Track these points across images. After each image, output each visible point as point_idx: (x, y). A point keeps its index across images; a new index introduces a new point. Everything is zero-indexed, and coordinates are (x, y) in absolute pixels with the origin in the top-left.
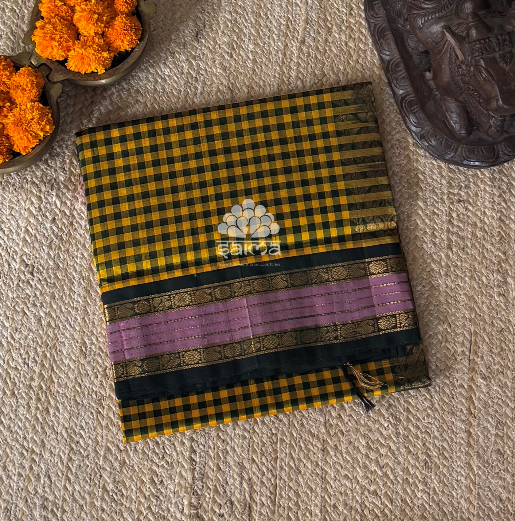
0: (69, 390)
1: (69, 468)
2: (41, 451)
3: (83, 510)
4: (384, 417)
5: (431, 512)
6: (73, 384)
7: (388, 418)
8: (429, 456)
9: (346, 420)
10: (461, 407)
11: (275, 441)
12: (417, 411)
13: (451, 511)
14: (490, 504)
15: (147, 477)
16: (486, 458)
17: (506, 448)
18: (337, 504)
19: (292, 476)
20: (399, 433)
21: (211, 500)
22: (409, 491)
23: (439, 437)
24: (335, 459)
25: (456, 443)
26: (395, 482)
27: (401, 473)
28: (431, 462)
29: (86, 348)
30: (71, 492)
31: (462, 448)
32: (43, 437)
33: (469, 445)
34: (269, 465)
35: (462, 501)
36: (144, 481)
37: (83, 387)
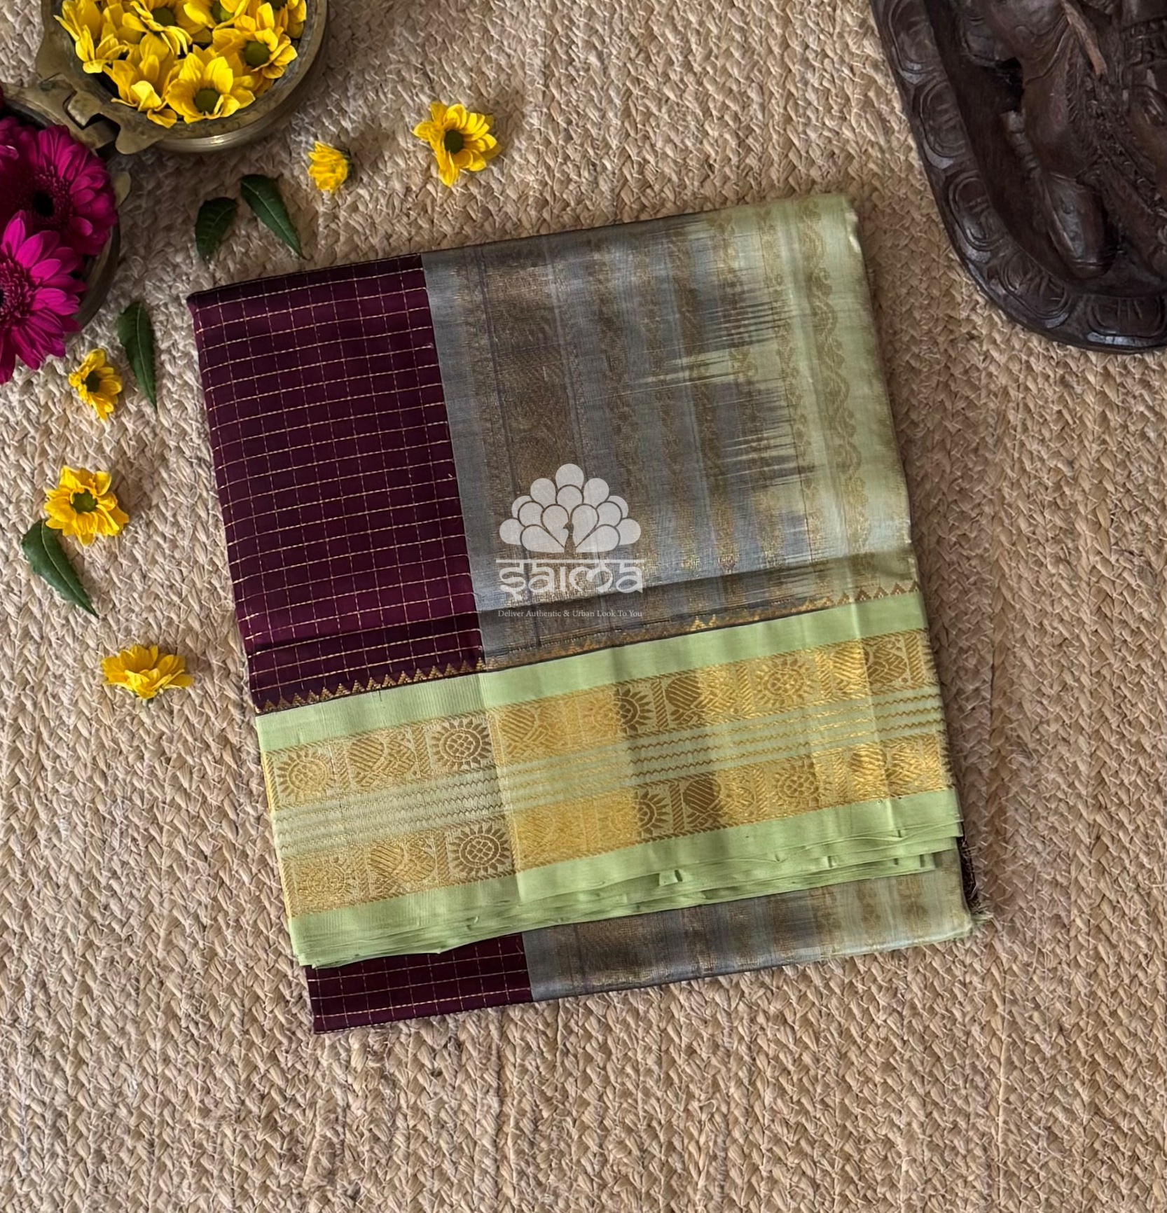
0: (81, 785)
1: (87, 966)
2: (22, 927)
3: (122, 1058)
5: (906, 1057)
6: (89, 773)
10: (975, 819)
13: (951, 1054)
14: (1037, 1037)
15: (266, 987)
16: (1029, 934)
17: (1075, 911)
21: (412, 1039)
22: (855, 1011)
26: (824, 992)
27: (838, 971)
30: (94, 1019)
32: (25, 894)
35: (975, 1030)
36: (258, 997)
37: (110, 780)
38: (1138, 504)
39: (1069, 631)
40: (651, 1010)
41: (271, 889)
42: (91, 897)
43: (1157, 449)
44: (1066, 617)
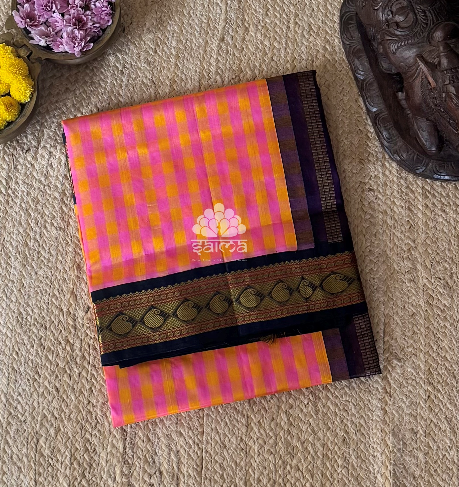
0: (7, 357)
1: (8, 432)
3: (21, 472)
4: (304, 395)
6: (11, 352)
7: (308, 396)
8: (346, 432)
9: (269, 398)
10: (377, 386)
11: (202, 416)
12: (335, 389)
14: (404, 480)
15: (81, 445)
17: (419, 427)
18: (261, 477)
19: (217, 450)
20: (319, 410)
21: (141, 470)
22: (329, 466)
23: (357, 415)
24: (258, 435)
25: (372, 420)
26: (315, 457)
27: (321, 449)
28: (349, 438)
29: (22, 318)
30: (10, 455)
31: (378, 425)
33: (385, 422)
34: (196, 439)
35: (379, 476)
36: (77, 449)
37: (20, 355)
38: (442, 259)
39: (415, 309)
40: (242, 462)
41: (84, 404)
42: (10, 404)
43: (449, 237)
44: (415, 304)
